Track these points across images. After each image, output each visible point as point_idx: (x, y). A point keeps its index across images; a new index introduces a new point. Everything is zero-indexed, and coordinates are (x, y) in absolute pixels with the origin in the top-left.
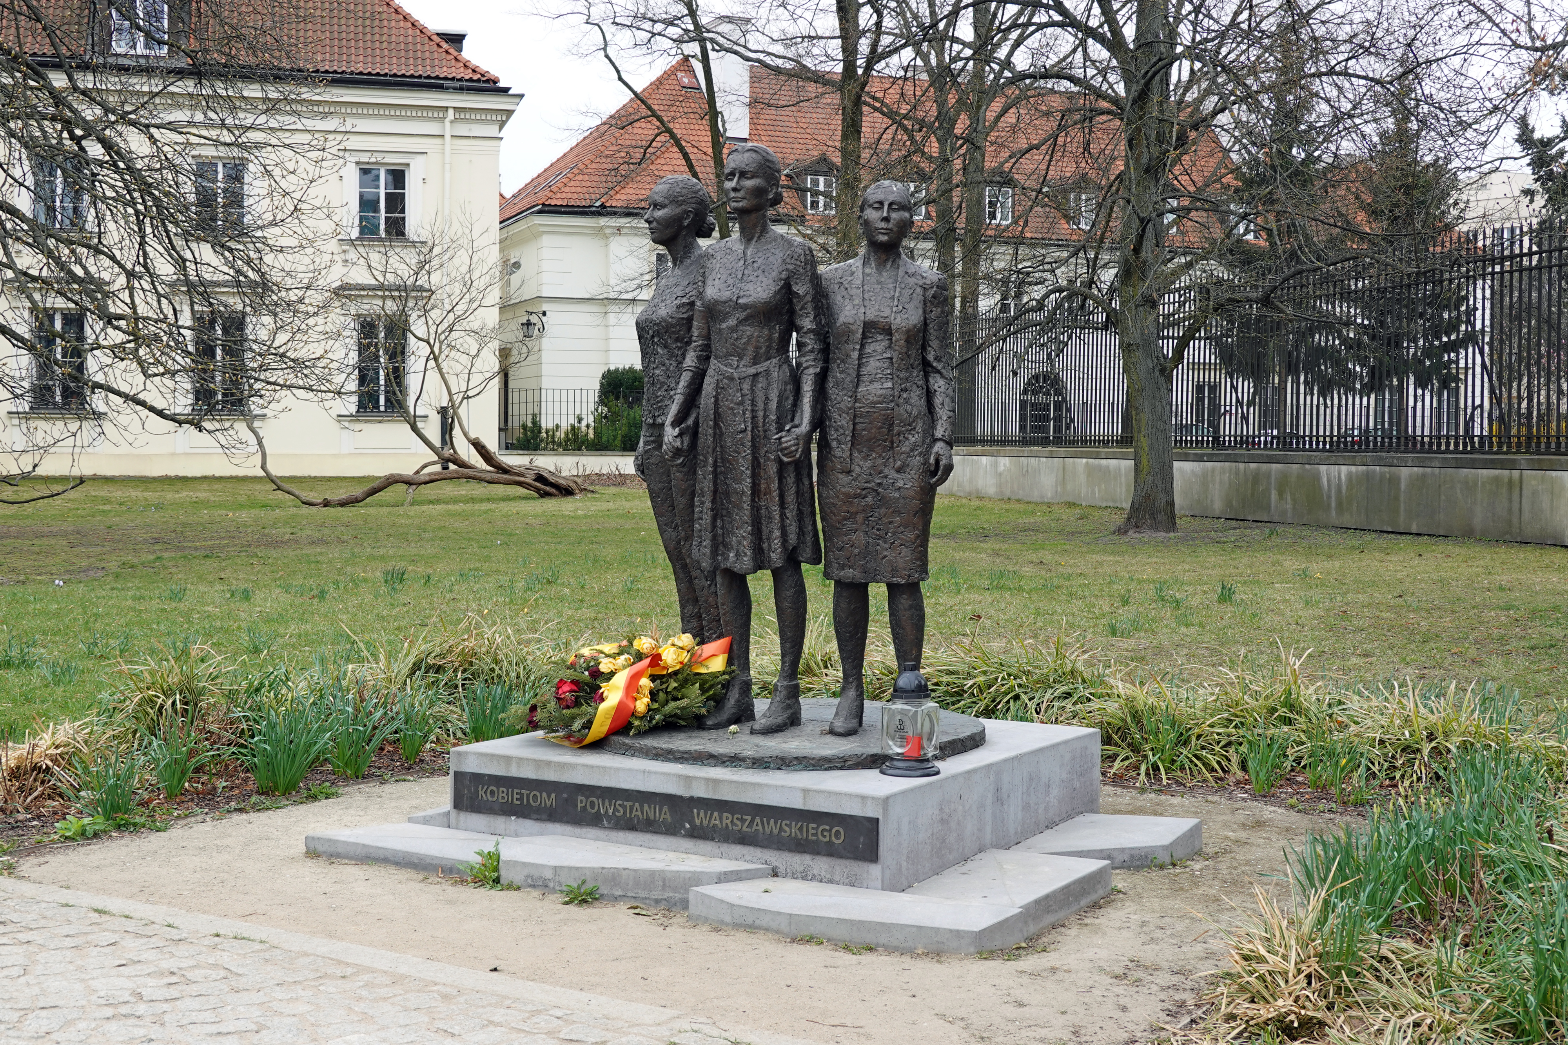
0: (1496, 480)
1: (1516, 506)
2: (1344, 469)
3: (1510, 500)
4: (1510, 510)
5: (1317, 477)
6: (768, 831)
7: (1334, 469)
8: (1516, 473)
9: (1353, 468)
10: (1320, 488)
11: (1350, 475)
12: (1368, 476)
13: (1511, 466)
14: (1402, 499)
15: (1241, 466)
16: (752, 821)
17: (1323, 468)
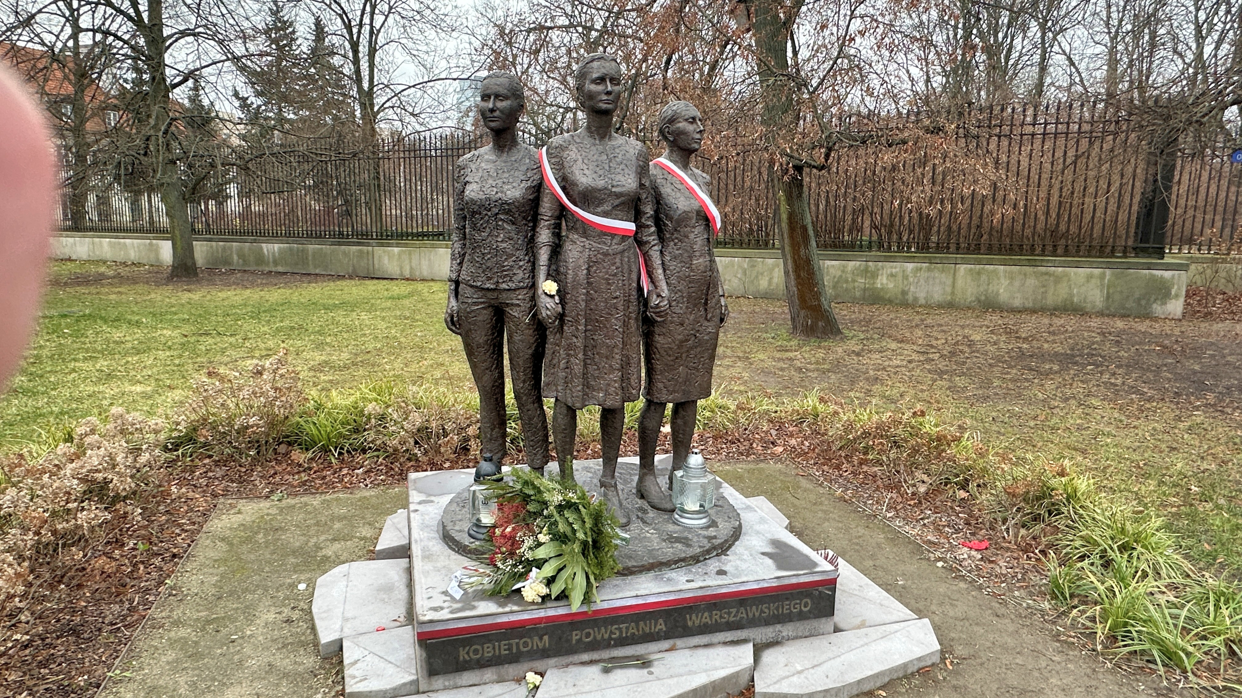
0: (360, 250)
1: (371, 262)
2: (276, 246)
3: (368, 260)
4: (368, 264)
5: (261, 248)
6: (751, 615)
7: (270, 246)
8: (370, 248)
9: (282, 245)
10: (263, 253)
11: (280, 248)
12: (291, 249)
13: (368, 245)
14: (310, 258)
15: (214, 244)
16: (737, 612)
17: (264, 245)
